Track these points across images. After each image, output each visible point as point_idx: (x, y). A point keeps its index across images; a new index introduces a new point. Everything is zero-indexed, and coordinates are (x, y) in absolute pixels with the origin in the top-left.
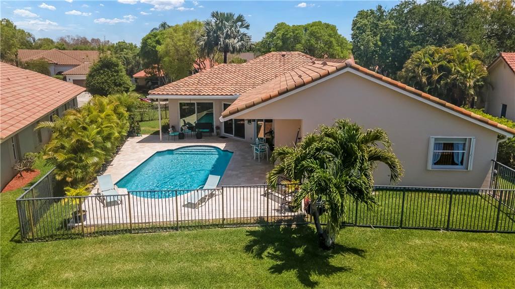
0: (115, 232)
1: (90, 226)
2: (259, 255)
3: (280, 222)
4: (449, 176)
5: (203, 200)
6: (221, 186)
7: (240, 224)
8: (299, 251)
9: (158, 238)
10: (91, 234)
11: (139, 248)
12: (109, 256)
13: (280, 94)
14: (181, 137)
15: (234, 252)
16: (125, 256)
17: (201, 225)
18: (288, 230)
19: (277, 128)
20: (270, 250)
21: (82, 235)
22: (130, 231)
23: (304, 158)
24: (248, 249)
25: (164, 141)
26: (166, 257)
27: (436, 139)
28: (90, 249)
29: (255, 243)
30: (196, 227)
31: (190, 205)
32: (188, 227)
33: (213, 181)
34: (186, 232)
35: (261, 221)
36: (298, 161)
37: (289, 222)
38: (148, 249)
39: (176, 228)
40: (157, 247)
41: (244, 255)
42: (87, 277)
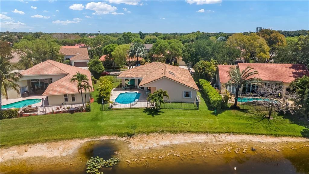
1: (114, 108)
2: (146, 113)
3: (150, 108)
4: (187, 99)
5: (135, 104)
6: (138, 101)
7: (142, 108)
8: (153, 112)
9: (127, 110)
10: (115, 110)
12: (119, 113)
13: (151, 82)
14: (126, 89)
15: (141, 112)
16: (122, 113)
17: (135, 108)
18: (151, 109)
19: (151, 89)
20: (148, 112)
21: (113, 110)
22: (122, 109)
23: (153, 95)
24: (144, 112)
25: (121, 90)
26: (129, 113)
27: (184, 92)
28: (115, 112)
29: (145, 111)
30: (134, 109)
31: (132, 105)
33: (137, 100)
35: (146, 108)
36: (152, 96)
37: (152, 108)
38: (126, 112)
39: (130, 109)
40: (127, 112)
41: (143, 113)
42: (117, 115)
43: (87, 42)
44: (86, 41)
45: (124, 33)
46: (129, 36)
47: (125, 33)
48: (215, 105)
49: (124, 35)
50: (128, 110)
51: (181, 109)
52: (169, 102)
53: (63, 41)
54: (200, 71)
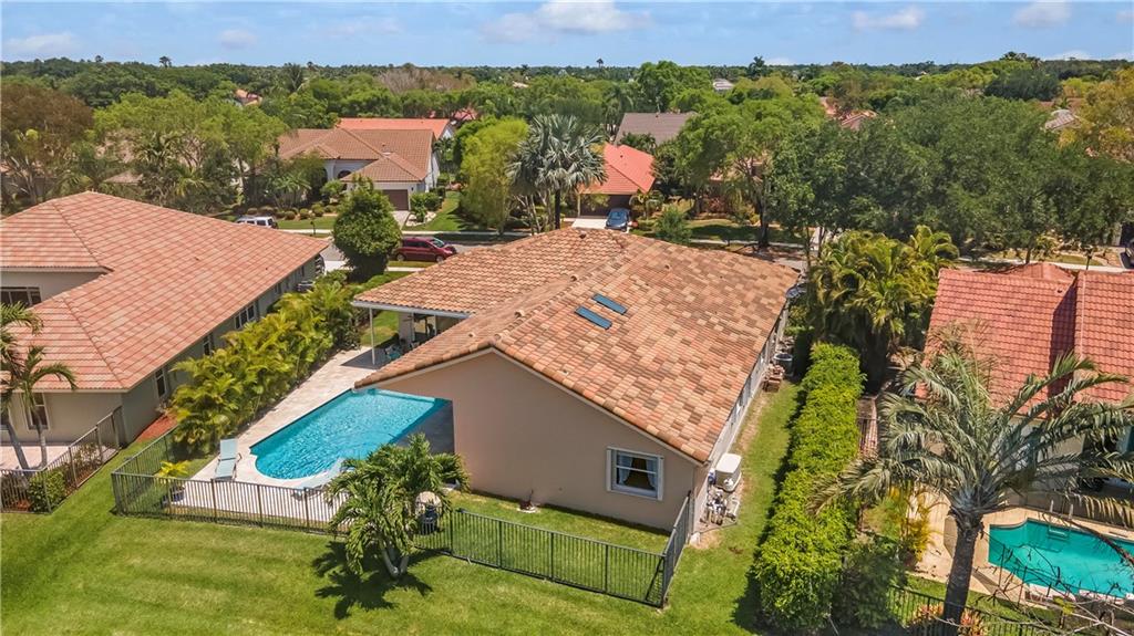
0: (202, 519)
1: (184, 507)
8: (365, 577)
11: (213, 543)
12: (182, 546)
15: (300, 564)
16: (194, 551)
20: (337, 569)
21: (170, 516)
22: (214, 519)
24: (316, 564)
26: (231, 557)
27: (617, 451)
28: (171, 535)
29: (326, 557)
32: (271, 525)
34: (270, 531)
38: (222, 544)
39: (260, 524)
40: (230, 545)
41: (310, 571)
42: (150, 566)
43: (487, 101)
44: (484, 99)
45: (644, 67)
46: (661, 78)
47: (648, 64)
48: (778, 605)
49: (646, 73)
50: (249, 529)
51: (551, 579)
52: (525, 505)
53: (406, 98)
54: (827, 295)
